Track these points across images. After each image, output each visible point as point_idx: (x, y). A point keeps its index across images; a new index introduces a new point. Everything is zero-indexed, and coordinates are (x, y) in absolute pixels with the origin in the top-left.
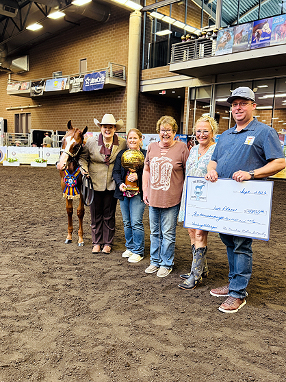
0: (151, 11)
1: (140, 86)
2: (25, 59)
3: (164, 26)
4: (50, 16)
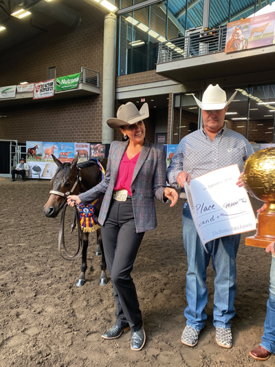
1: (116, 93)
4: (14, 14)
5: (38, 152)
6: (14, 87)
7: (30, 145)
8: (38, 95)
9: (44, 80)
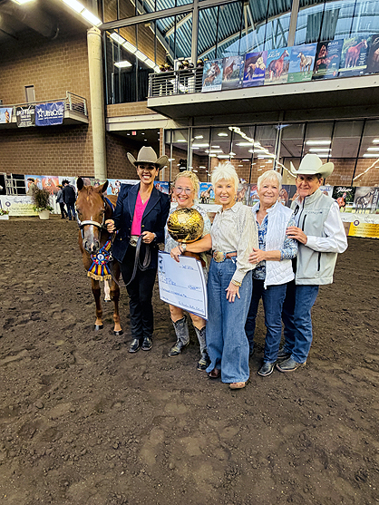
1: (106, 124)
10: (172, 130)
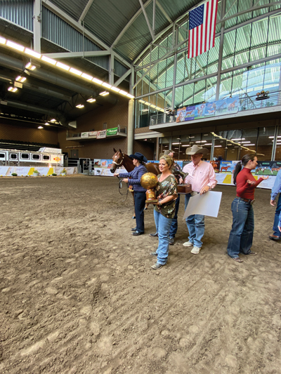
0: (139, 99)
1: (134, 136)
2: (75, 122)
3: (146, 107)
4: (88, 101)
5: (99, 164)
6: (87, 133)
7: (95, 160)
8: (99, 137)
9: (101, 130)
10: (162, 138)
